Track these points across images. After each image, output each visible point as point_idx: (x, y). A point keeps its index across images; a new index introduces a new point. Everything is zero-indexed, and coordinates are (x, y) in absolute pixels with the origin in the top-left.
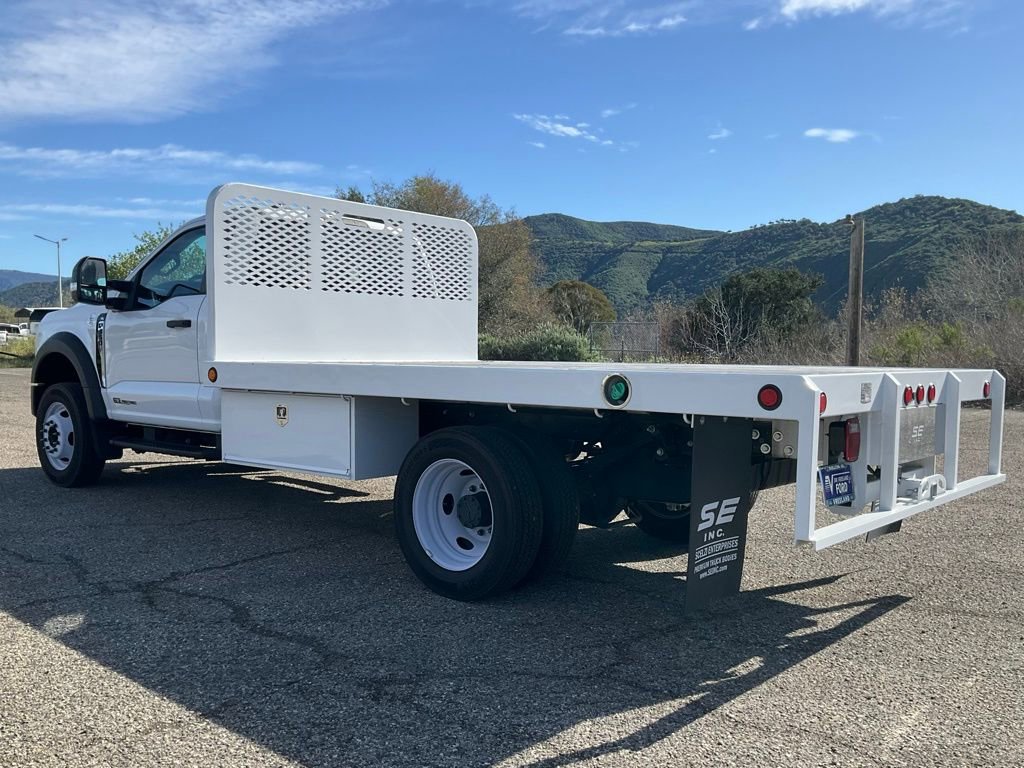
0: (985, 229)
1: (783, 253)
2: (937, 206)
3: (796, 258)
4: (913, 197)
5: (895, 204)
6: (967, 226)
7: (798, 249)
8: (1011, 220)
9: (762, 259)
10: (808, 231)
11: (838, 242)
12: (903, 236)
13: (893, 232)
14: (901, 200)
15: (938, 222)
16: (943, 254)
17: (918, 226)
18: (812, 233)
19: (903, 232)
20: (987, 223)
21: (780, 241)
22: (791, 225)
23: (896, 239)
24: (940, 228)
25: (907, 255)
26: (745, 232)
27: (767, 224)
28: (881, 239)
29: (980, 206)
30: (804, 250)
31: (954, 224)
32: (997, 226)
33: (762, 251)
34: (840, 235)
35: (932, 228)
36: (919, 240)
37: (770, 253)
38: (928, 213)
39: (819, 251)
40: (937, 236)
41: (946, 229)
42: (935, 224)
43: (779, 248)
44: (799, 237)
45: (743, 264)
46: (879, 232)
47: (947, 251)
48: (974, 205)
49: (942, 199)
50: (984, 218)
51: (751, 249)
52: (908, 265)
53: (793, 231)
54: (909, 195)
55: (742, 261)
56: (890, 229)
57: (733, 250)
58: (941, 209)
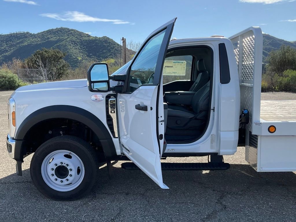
0: (81, 38)
1: (22, 42)
2: (67, 31)
3: (26, 44)
4: (60, 27)
5: (55, 29)
6: (76, 37)
7: (27, 41)
8: (87, 36)
9: (15, 44)
10: (29, 36)
11: (39, 40)
12: (58, 39)
13: (55, 37)
14: (57, 28)
15: (68, 36)
16: (70, 45)
17: (63, 36)
18: (30, 36)
19: (58, 38)
20: (81, 37)
21: (20, 38)
22: (23, 33)
23: (56, 40)
24: (69, 37)
25: (60, 45)
26: (7, 35)
27: (15, 33)
28: (52, 39)
29: (79, 32)
30: (29, 42)
31: (73, 36)
32: (84, 38)
33: (14, 41)
34: (39, 38)
35: (67, 37)
36: (64, 40)
37: (17, 42)
38: (65, 32)
39: (33, 42)
40: (68, 40)
41: (71, 38)
42: (67, 36)
43: (21, 40)
44: (26, 37)
45: (8, 45)
46: (51, 37)
47: (71, 44)
48: (77, 31)
49: (68, 29)
50: (80, 35)
51: (11, 40)
52: (61, 48)
53: (24, 35)
54: (59, 27)
55: (8, 44)
56: (54, 37)
57: (4, 40)
58: (69, 32)
